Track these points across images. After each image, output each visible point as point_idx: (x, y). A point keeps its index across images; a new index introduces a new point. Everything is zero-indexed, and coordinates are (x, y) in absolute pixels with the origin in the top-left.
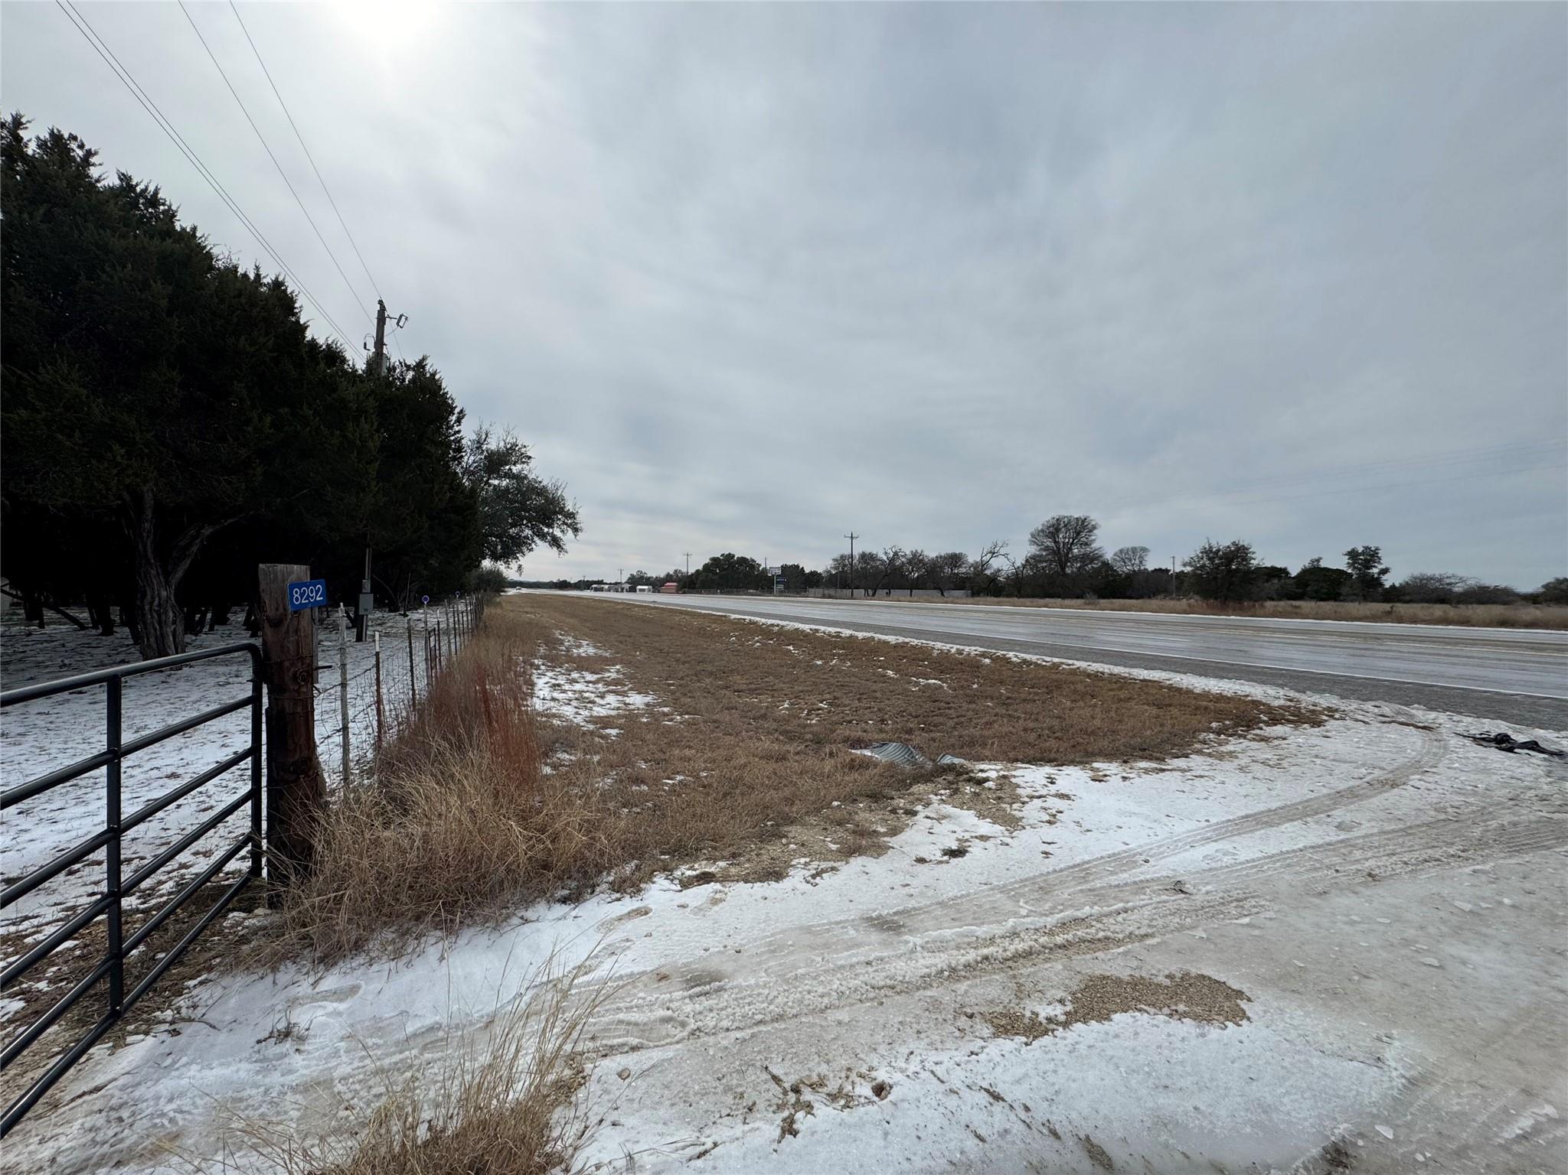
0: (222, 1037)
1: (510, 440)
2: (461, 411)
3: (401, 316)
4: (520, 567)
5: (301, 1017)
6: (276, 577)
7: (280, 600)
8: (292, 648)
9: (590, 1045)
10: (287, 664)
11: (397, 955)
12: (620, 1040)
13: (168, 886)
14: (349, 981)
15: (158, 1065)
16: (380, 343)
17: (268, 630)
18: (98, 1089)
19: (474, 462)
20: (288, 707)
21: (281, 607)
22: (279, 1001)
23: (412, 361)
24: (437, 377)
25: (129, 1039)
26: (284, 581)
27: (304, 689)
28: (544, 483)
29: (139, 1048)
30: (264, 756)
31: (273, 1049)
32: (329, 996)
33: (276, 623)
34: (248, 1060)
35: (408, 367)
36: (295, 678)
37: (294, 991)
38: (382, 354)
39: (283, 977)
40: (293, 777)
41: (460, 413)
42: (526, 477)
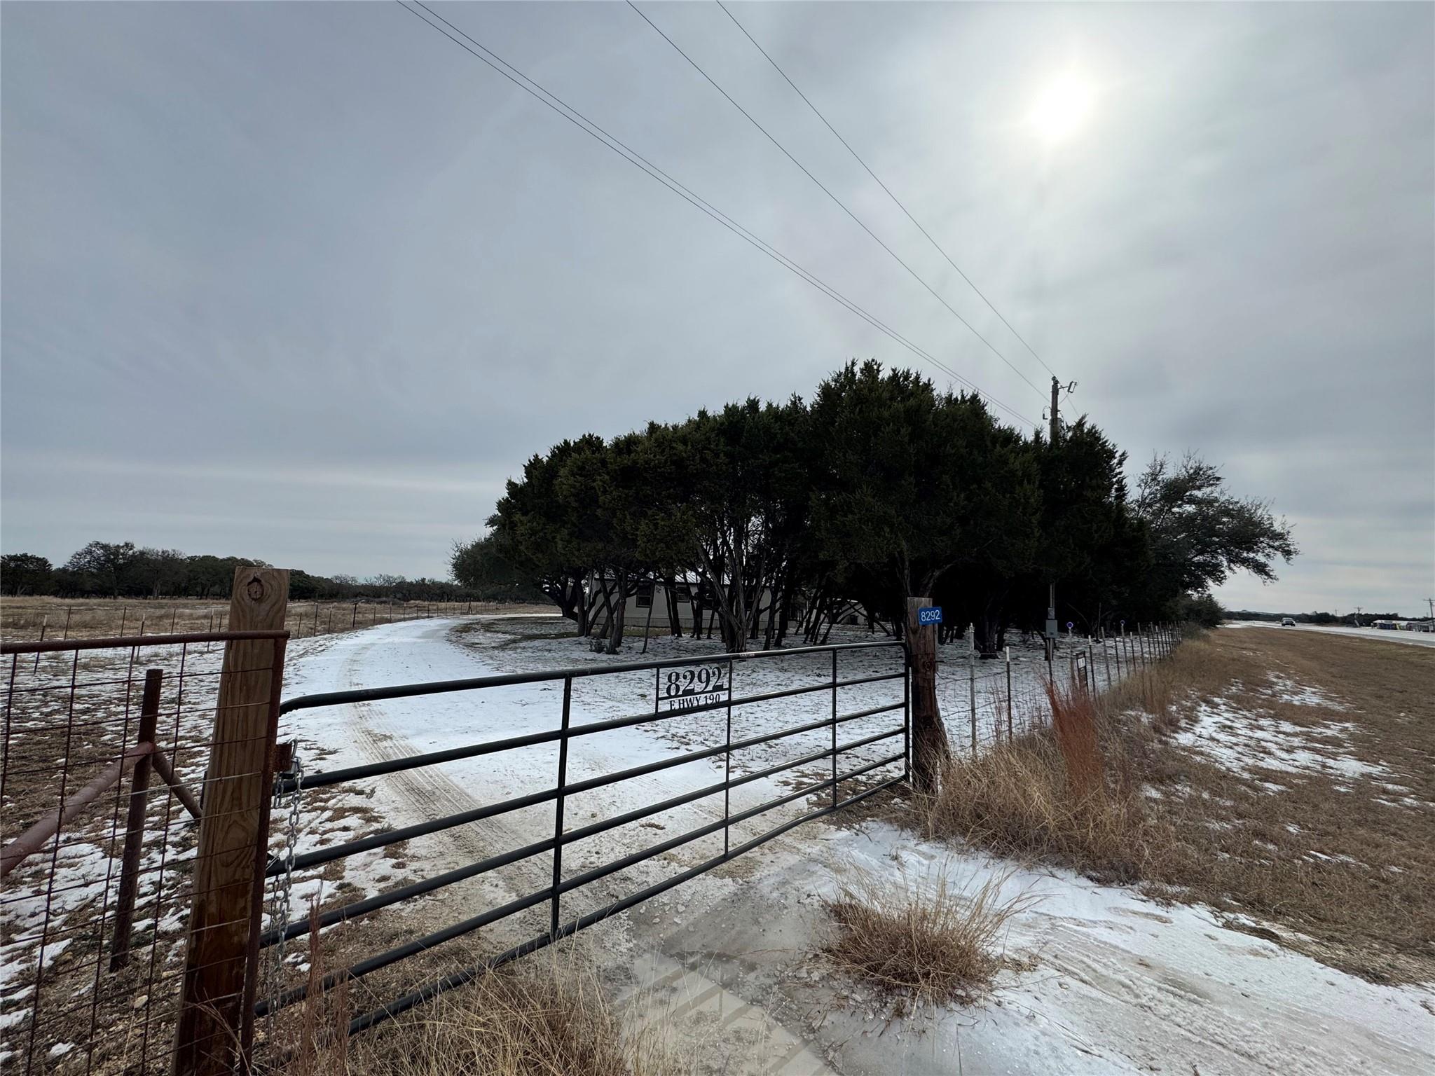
0: (871, 845)
2: (1123, 454)
3: (1071, 384)
5: (905, 855)
6: (915, 605)
7: (915, 618)
8: (922, 647)
9: (1052, 959)
10: (920, 657)
11: (961, 852)
12: (1075, 970)
13: (879, 778)
14: (933, 852)
15: (847, 842)
17: (912, 637)
18: (827, 840)
19: (1150, 494)
20: (921, 683)
21: (916, 622)
22: (899, 843)
23: (1076, 423)
24: (1096, 431)
25: (843, 829)
26: (918, 607)
27: (928, 673)
28: (1241, 503)
29: (844, 833)
30: (911, 710)
31: (888, 861)
32: (919, 853)
33: (915, 632)
34: (878, 860)
36: (924, 665)
37: (906, 843)
39: (904, 835)
40: (923, 726)
41: (1121, 456)
42: (1216, 500)
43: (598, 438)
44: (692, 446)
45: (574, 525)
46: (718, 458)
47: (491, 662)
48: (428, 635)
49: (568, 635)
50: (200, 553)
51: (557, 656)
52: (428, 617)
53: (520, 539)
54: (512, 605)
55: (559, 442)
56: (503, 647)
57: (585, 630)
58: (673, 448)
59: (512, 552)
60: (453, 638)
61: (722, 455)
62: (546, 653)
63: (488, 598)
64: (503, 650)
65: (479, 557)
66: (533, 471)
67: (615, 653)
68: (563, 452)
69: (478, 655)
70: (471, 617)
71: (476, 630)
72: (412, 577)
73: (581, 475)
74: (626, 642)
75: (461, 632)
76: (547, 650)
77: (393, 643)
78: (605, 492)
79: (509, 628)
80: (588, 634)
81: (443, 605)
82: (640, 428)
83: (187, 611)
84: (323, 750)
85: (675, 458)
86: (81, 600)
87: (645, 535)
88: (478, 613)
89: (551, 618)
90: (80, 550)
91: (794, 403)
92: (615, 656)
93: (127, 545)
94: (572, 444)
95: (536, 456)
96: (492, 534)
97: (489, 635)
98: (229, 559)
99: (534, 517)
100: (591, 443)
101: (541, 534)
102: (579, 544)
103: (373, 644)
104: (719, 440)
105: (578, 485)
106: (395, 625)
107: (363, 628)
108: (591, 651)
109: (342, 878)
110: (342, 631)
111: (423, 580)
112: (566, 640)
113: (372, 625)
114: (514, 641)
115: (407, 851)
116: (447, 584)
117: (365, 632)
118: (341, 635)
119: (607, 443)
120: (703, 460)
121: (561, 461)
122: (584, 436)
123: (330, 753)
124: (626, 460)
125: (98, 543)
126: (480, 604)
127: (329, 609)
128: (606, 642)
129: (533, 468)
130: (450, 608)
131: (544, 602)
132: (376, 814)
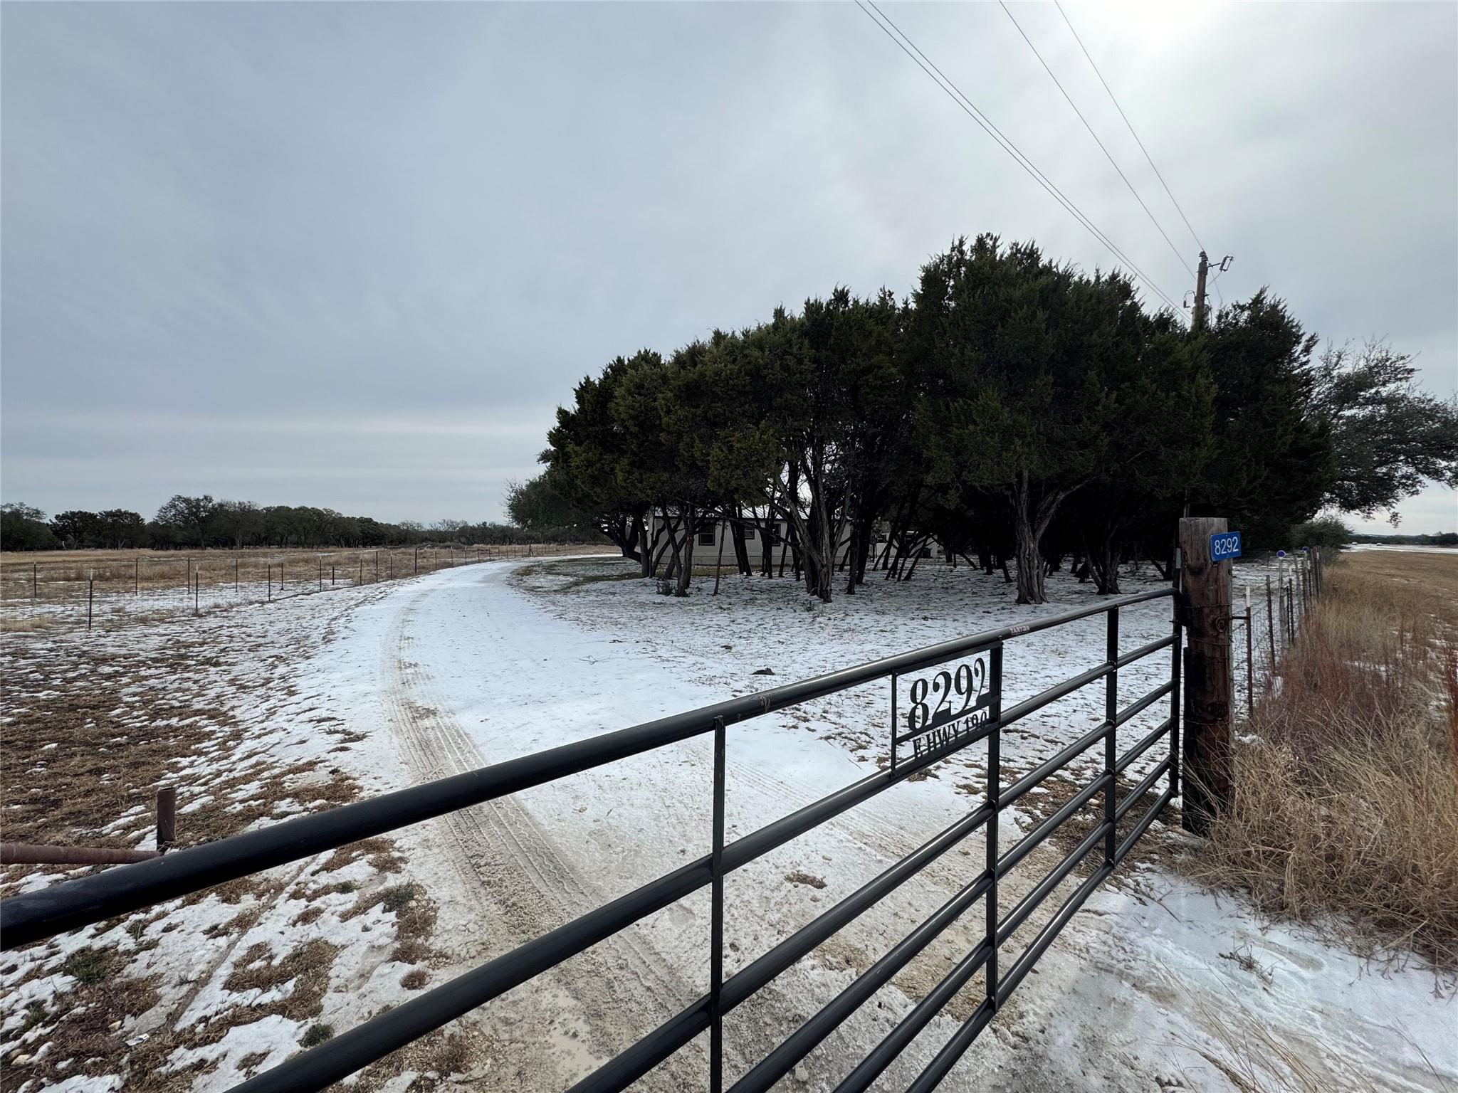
0: (1185, 930)
1: (1376, 355)
2: (1312, 338)
3: (1225, 259)
4: (1395, 516)
5: (1260, 958)
6: (1197, 530)
7: (1200, 552)
8: (1211, 595)
10: (1206, 611)
15: (1138, 923)
16: (1201, 295)
17: (1190, 579)
18: (1098, 914)
19: (1319, 393)
20: (1208, 652)
21: (1202, 558)
22: (1230, 927)
23: (1246, 300)
24: (1280, 307)
26: (1205, 533)
27: (1222, 636)
28: (1438, 400)
30: (1182, 692)
31: (1239, 972)
32: (1281, 950)
33: (1197, 572)
34: (1217, 967)
35: (1243, 308)
36: (1213, 625)
38: (1203, 304)
39: (1224, 905)
40: (1210, 718)
41: (1308, 341)
42: (1404, 398)
43: (655, 354)
44: (770, 351)
45: (634, 453)
46: (801, 364)
47: (553, 608)
48: (489, 580)
49: (631, 576)
50: (275, 504)
51: (623, 600)
52: (490, 560)
53: (575, 472)
54: (572, 546)
55: (612, 359)
56: (565, 590)
57: (649, 571)
58: (746, 356)
59: (567, 488)
60: (515, 583)
61: (806, 361)
62: (611, 597)
63: (548, 540)
64: (566, 593)
65: (533, 497)
66: (585, 395)
67: (685, 595)
68: (618, 369)
69: (539, 601)
70: (532, 559)
71: (537, 573)
72: (474, 521)
73: (640, 395)
74: (694, 582)
75: (522, 575)
76: (611, 593)
77: (453, 589)
78: (668, 412)
79: (570, 570)
80: (653, 575)
81: (504, 548)
82: (706, 338)
83: (262, 560)
84: (349, 733)
85: (749, 367)
86: (172, 552)
87: (718, 461)
88: (538, 555)
89: (611, 559)
90: (165, 505)
91: (883, 299)
92: (685, 599)
93: (206, 497)
94: (626, 362)
95: (587, 379)
96: (547, 473)
97: (550, 577)
98: (300, 509)
99: (590, 449)
100: (649, 360)
101: (598, 465)
102: (641, 474)
103: (433, 590)
104: (802, 343)
105: (637, 405)
106: (457, 569)
107: (425, 573)
108: (659, 593)
109: (316, 1012)
110: (405, 576)
111: (484, 524)
112: (630, 581)
113: (434, 570)
114: (576, 584)
115: (432, 939)
116: (507, 527)
117: (427, 577)
118: (403, 581)
119: (667, 358)
120: (785, 368)
121: (616, 381)
122: (639, 352)
123: (358, 738)
124: (691, 374)
125: (180, 497)
126: (540, 546)
127: (395, 554)
128: (674, 583)
129: (584, 392)
130: (511, 551)
131: (603, 542)
132: (396, 854)
